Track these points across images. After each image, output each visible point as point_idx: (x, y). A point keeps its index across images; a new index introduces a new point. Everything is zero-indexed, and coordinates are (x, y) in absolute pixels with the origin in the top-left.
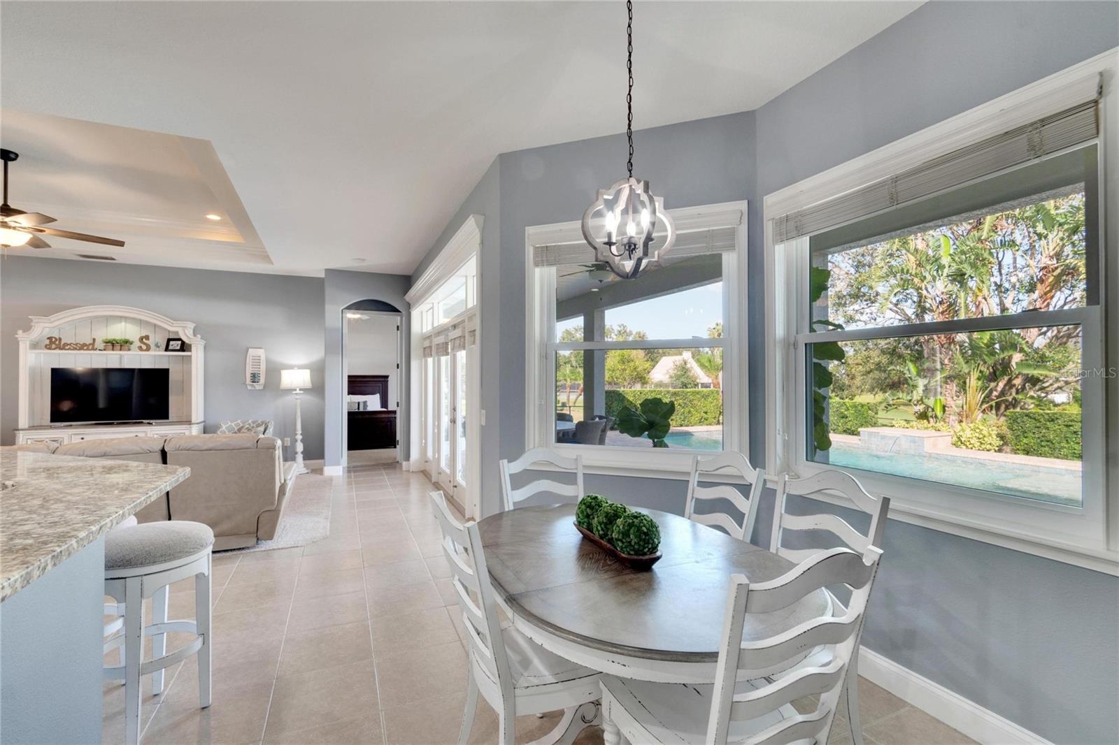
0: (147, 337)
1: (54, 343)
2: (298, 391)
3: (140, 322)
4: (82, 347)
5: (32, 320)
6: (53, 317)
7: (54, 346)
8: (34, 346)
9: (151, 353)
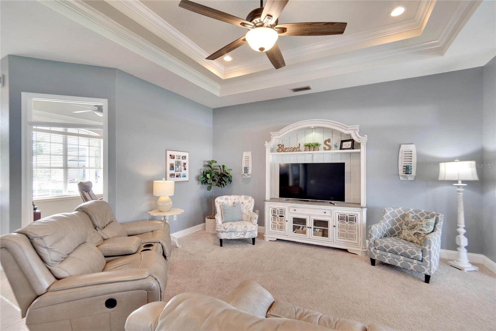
0: (329, 140)
1: (281, 148)
2: (460, 184)
3: (324, 131)
4: (294, 149)
5: (271, 135)
6: (280, 132)
7: (280, 150)
8: (272, 151)
9: (330, 151)
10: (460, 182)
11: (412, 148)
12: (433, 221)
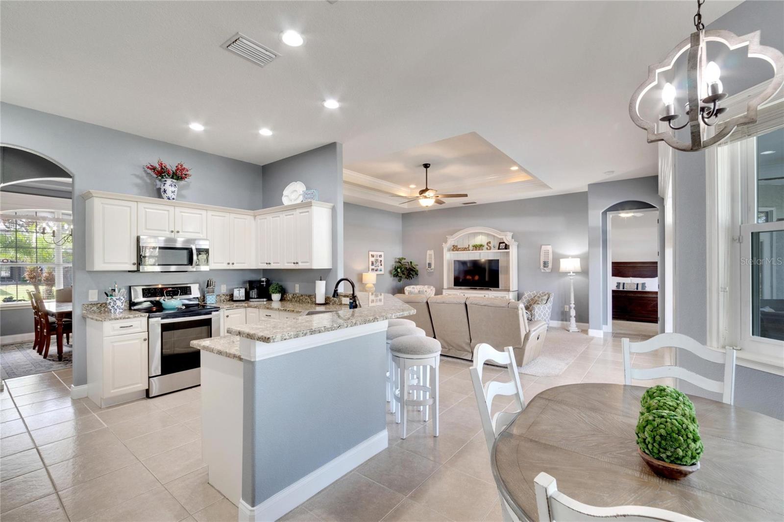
0: (490, 243)
1: (455, 248)
2: (571, 274)
3: (488, 235)
4: (465, 249)
5: (447, 238)
6: (454, 235)
7: (455, 250)
8: (449, 250)
9: (491, 251)
10: (571, 272)
11: (549, 248)
12: (546, 298)
